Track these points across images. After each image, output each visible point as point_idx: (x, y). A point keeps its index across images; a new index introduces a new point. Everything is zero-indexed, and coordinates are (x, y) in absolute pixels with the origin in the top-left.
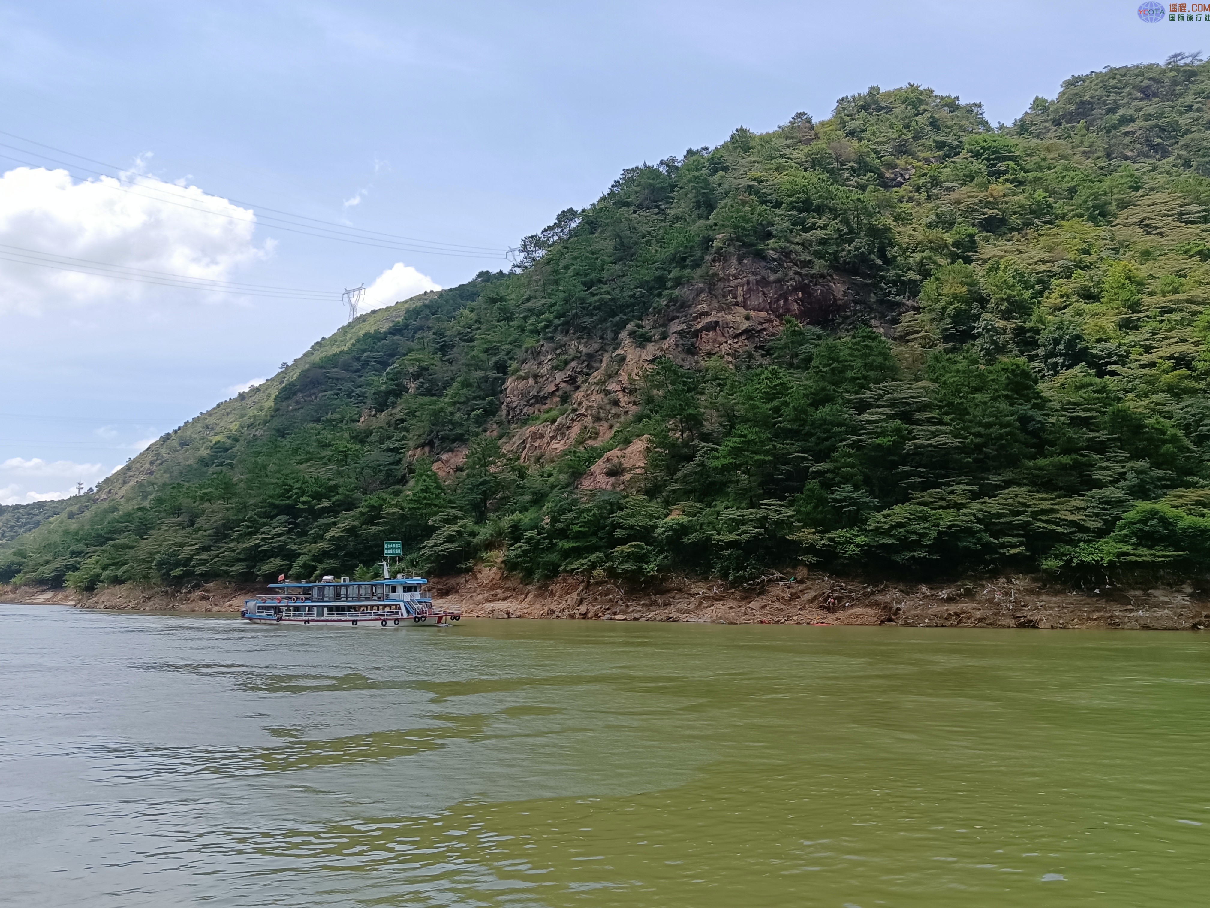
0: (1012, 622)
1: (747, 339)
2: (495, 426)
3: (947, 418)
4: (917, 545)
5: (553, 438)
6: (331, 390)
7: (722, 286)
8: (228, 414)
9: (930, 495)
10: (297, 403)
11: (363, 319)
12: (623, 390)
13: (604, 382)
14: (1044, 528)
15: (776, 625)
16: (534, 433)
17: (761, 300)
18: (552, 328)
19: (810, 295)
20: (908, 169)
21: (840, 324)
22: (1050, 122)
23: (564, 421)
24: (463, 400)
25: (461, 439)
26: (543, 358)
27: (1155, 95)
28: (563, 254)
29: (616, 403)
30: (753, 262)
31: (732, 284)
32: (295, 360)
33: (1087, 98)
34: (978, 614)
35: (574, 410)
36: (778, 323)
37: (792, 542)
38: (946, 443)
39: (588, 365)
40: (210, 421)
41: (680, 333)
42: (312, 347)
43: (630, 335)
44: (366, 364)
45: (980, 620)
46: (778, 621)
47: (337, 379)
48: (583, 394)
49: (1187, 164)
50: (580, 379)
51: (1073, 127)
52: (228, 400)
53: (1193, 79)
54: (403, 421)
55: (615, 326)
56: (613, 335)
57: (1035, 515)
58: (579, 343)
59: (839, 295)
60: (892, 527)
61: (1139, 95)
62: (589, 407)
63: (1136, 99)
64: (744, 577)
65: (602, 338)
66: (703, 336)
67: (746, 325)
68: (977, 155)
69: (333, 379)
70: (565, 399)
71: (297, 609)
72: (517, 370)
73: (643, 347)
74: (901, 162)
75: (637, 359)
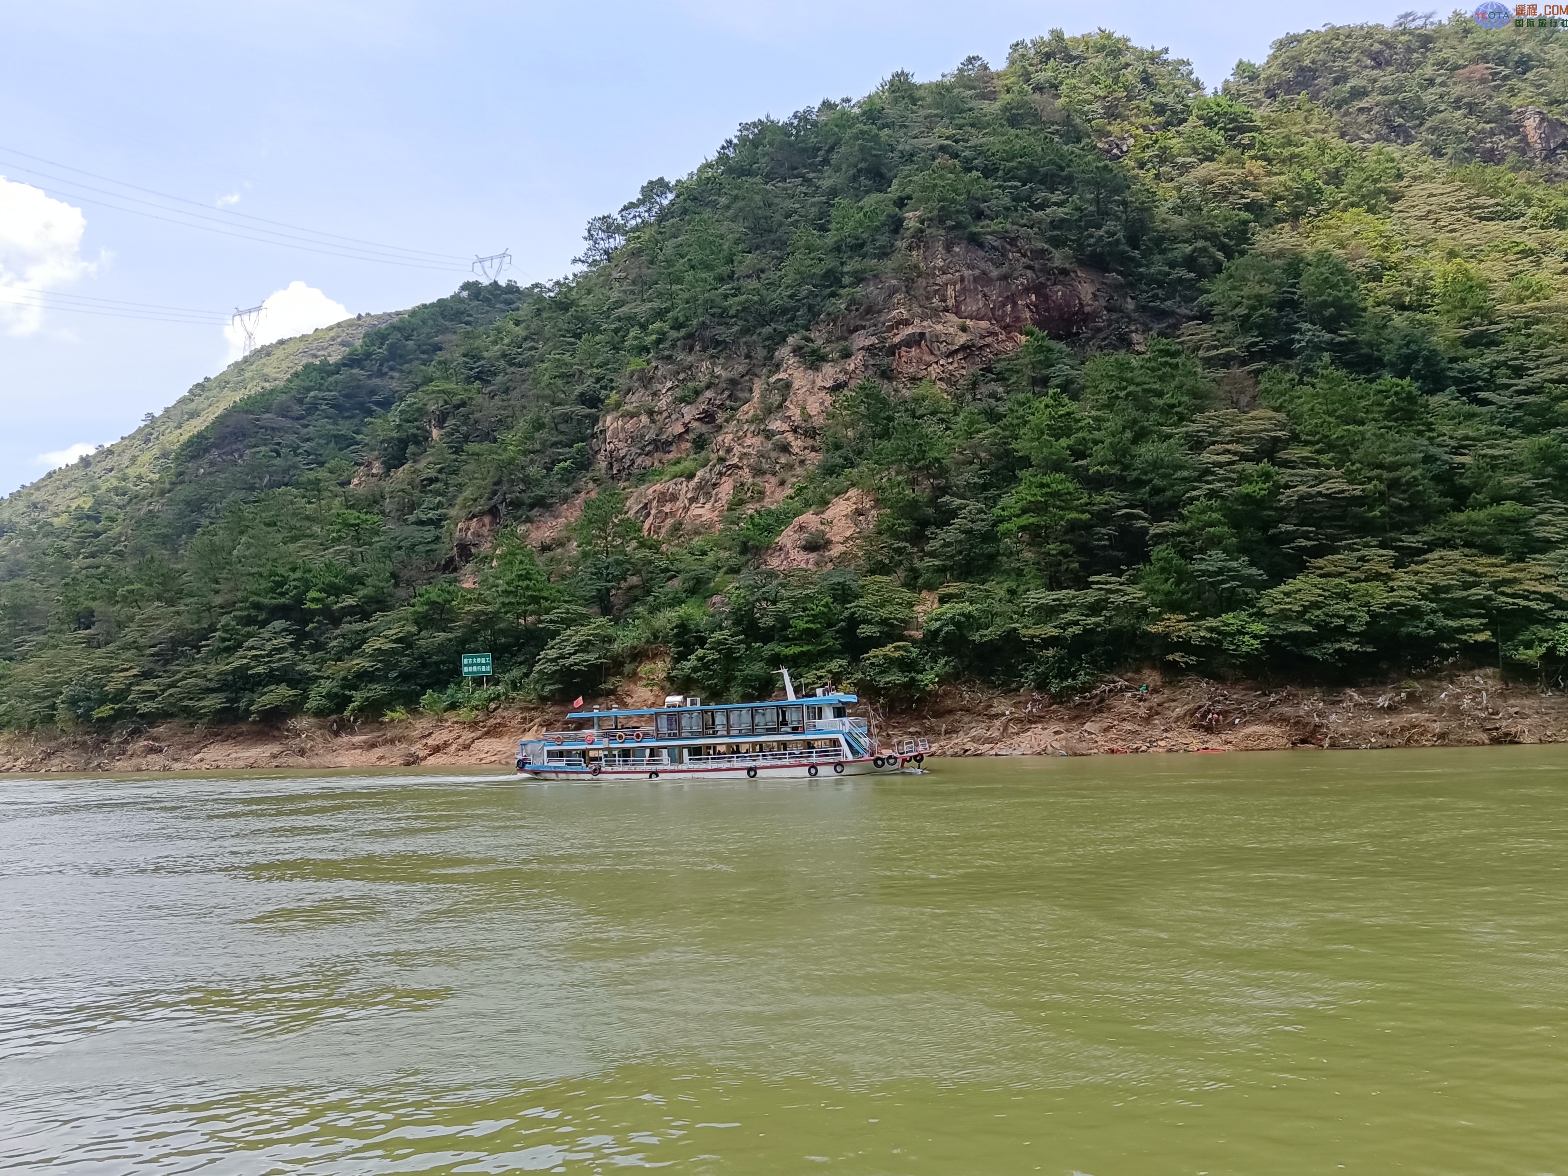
0: (1485, 737)
1: (965, 358)
2: (591, 485)
3: (1324, 458)
4: (1342, 632)
5: (692, 500)
6: (265, 445)
7: (924, 284)
8: (65, 487)
9: (1333, 563)
10: (212, 464)
11: (265, 352)
12: (795, 431)
13: (762, 421)
14: (1514, 604)
15: (1134, 755)
16: (663, 493)
17: (981, 305)
18: (667, 344)
19: (1046, 298)
20: (1124, 138)
21: (1089, 339)
22: (1263, 93)
23: (708, 476)
24: (537, 446)
25: (542, 504)
26: (659, 387)
27: (1388, 63)
28: (657, 242)
29: (785, 448)
30: (968, 251)
31: (939, 281)
32: (167, 410)
33: (1307, 62)
34: (1437, 727)
35: (721, 460)
36: (1004, 338)
37: (1157, 635)
38: (1343, 491)
39: (730, 396)
40: (38, 496)
41: (869, 349)
42: (191, 391)
43: (794, 351)
44: (313, 407)
45: (1442, 736)
46: (1137, 749)
47: (273, 429)
48: (731, 436)
49: (1438, 153)
50: (720, 417)
51: (1292, 100)
52: (63, 467)
53: (1431, 45)
54: (432, 481)
55: (768, 339)
56: (765, 352)
57: (1495, 586)
58: (714, 364)
59: (1087, 298)
60: (1306, 610)
61: (1369, 62)
62: (743, 456)
63: (1366, 67)
64: (1073, 688)
65: (748, 356)
66: (903, 353)
67: (962, 339)
68: (1210, 123)
69: (266, 429)
70: (700, 444)
71: (625, 753)
72: (618, 405)
73: (817, 369)
74: (1115, 128)
75: (809, 386)
